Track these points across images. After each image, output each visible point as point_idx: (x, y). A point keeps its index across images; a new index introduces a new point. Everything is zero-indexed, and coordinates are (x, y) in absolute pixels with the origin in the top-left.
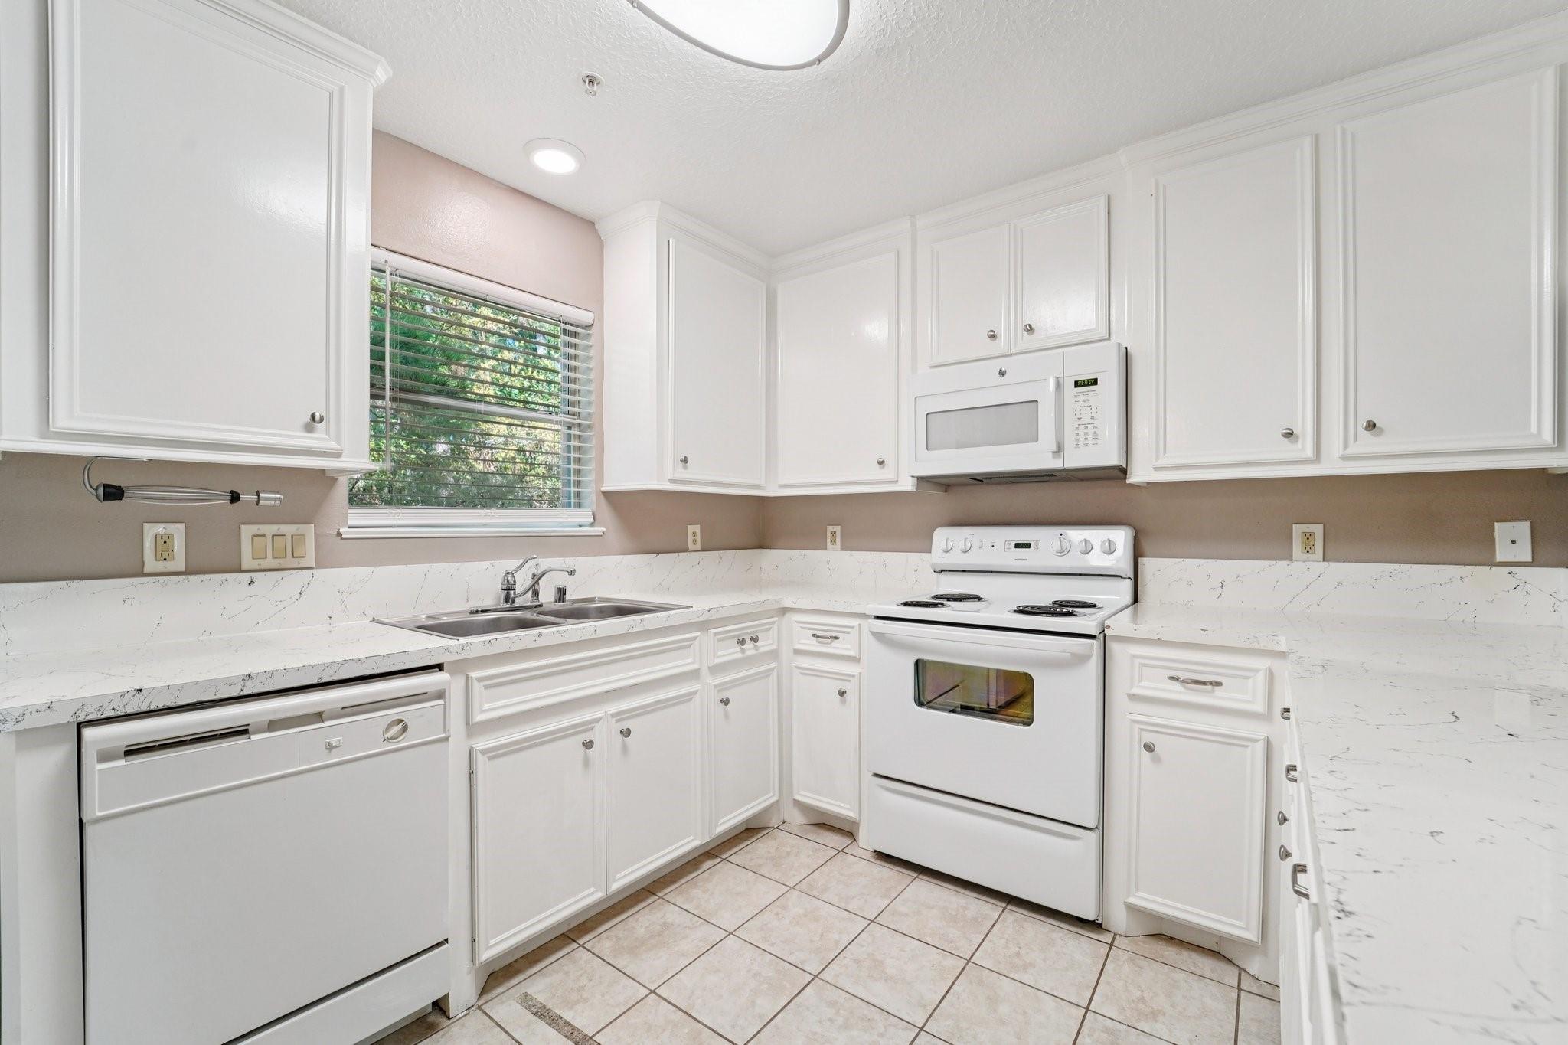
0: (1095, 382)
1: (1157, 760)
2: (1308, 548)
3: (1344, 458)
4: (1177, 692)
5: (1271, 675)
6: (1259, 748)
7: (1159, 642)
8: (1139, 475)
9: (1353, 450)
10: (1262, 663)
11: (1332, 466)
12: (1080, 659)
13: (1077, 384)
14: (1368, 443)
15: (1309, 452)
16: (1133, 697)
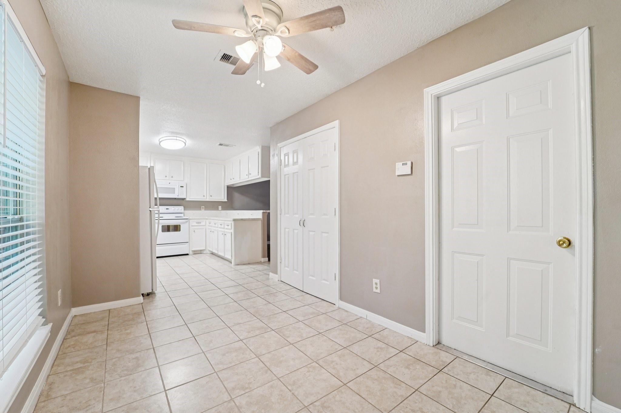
0: (183, 187)
1: (195, 233)
2: (203, 209)
3: (209, 199)
4: (197, 224)
5: (205, 221)
6: (205, 229)
7: (195, 219)
8: (188, 199)
9: (210, 198)
10: (205, 220)
11: (208, 200)
12: (187, 222)
13: (181, 187)
14: (211, 198)
15: (206, 198)
16: (192, 226)
